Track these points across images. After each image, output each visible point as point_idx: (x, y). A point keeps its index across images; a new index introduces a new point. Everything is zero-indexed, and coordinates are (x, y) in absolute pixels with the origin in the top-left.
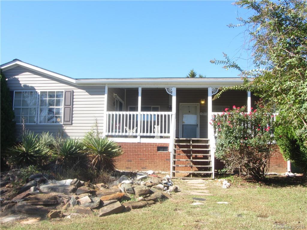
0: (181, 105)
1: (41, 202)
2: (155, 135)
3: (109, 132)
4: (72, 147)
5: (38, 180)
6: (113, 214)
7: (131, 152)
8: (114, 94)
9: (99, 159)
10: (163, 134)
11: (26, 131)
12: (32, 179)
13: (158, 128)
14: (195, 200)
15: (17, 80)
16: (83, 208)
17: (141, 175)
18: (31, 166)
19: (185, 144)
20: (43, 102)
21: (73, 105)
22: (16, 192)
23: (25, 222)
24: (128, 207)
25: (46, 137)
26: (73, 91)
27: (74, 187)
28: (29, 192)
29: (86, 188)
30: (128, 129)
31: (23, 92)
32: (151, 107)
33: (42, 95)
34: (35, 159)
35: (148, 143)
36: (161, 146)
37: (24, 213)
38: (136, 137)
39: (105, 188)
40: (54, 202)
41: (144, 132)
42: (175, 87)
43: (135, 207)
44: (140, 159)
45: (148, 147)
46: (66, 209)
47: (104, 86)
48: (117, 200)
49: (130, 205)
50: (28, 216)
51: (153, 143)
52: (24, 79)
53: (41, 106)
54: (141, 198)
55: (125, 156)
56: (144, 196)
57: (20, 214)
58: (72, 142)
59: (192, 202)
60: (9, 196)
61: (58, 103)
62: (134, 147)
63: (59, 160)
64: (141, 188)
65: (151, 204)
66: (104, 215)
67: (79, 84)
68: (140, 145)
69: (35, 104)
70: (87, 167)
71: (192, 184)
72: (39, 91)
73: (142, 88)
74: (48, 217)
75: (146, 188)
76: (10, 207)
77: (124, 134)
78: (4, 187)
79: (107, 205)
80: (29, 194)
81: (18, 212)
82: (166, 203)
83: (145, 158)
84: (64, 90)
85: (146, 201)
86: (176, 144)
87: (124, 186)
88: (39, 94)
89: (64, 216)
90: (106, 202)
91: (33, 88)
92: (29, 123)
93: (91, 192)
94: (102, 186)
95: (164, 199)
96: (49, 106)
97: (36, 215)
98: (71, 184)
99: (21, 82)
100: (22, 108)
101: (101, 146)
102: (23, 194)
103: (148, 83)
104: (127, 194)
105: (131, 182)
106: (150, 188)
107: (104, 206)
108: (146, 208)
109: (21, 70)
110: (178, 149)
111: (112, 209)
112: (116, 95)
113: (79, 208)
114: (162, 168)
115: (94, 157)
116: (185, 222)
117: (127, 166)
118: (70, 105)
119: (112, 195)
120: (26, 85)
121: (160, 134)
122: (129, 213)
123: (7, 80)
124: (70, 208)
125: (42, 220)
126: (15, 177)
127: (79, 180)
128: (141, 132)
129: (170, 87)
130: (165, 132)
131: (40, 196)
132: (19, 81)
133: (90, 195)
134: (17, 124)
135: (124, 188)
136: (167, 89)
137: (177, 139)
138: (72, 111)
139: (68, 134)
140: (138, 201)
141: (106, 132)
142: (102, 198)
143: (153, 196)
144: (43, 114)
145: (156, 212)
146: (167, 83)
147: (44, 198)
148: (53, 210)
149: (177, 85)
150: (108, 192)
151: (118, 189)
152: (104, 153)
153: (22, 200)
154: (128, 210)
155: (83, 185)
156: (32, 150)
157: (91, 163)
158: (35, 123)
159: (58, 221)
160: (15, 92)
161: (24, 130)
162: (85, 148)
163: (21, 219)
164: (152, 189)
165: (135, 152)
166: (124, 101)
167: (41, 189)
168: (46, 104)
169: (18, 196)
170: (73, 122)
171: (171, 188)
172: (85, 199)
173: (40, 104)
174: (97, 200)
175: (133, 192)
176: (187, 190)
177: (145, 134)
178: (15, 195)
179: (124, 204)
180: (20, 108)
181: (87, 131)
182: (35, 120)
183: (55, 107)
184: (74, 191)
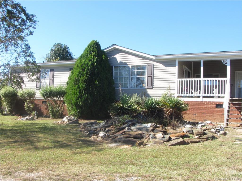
0: (237, 72)
1: (132, 136)
2: (214, 95)
3: (179, 93)
4: (152, 104)
5: (130, 123)
6: (177, 145)
7: (196, 108)
8: (183, 66)
9: (171, 112)
10: (220, 95)
11: (122, 93)
12: (126, 123)
13: (216, 90)
14: (237, 140)
15: (115, 59)
16: (158, 141)
17: (202, 124)
18: (125, 115)
19: (237, 102)
20: (133, 73)
21: (153, 74)
22: (117, 130)
23: (122, 147)
24: (188, 142)
25: (135, 97)
26: (153, 64)
27: (153, 128)
28: (125, 130)
29: (160, 129)
30: (193, 91)
31: (119, 66)
32: (212, 75)
33: (132, 68)
34: (128, 111)
35: (209, 102)
36: (218, 104)
37: (122, 142)
38: (199, 97)
39: (173, 129)
40: (140, 136)
41: (205, 93)
42: (229, 59)
43: (192, 142)
44: (203, 114)
45: (208, 105)
46: (147, 141)
47: (175, 60)
48: (180, 137)
49: (189, 141)
50: (124, 144)
51: (213, 102)
52: (120, 58)
53: (132, 76)
54: (197, 136)
55: (191, 111)
56: (199, 136)
57: (120, 143)
58: (152, 100)
59: (234, 141)
60: (113, 133)
61: (143, 74)
62: (198, 105)
63: (144, 112)
64: (198, 131)
65: (204, 141)
66: (171, 145)
67: (157, 60)
68: (203, 103)
69: (127, 75)
70: (163, 117)
71: (240, 131)
72: (130, 66)
73: (203, 61)
74: (136, 145)
75: (201, 131)
76: (113, 139)
77: (190, 95)
78: (109, 128)
79: (173, 140)
80: (125, 132)
81: (118, 142)
82: (215, 141)
83: (206, 112)
84: (147, 64)
85: (201, 139)
86: (230, 102)
87: (186, 129)
88: (130, 67)
89: (146, 145)
90: (173, 138)
91: (126, 64)
92: (124, 87)
93: (163, 132)
94: (171, 128)
95: (214, 138)
96: (137, 76)
97: (129, 144)
98: (151, 126)
99: (118, 60)
100: (119, 78)
101: (173, 103)
102: (121, 132)
103: (208, 57)
104: (187, 134)
105: (191, 127)
106: (204, 131)
107: (172, 140)
108: (200, 143)
109: (117, 51)
110: (231, 106)
111: (177, 142)
112: (185, 66)
113: (156, 140)
114: (219, 121)
115: (168, 110)
116: (225, 152)
117: (193, 118)
118: (152, 75)
119: (177, 134)
120: (121, 62)
121: (217, 95)
122: (188, 145)
123: (108, 58)
124: (150, 141)
125: (133, 146)
126: (116, 122)
127: (156, 124)
128: (203, 94)
129: (226, 59)
130: (222, 93)
131: (131, 133)
132: (117, 59)
133: (163, 133)
134: (116, 88)
135: (186, 130)
136: (223, 60)
137: (231, 98)
138: (153, 79)
139: (150, 95)
140: (195, 139)
141: (177, 93)
142: (171, 136)
143: (206, 136)
144: (133, 81)
145: (206, 145)
146: (223, 56)
147: (134, 134)
148: (139, 141)
149: (231, 57)
150: (175, 132)
151: (182, 131)
152: (175, 107)
153: (120, 135)
154: (188, 143)
155: (159, 127)
156: (126, 105)
157: (166, 115)
158: (128, 87)
159: (142, 147)
160: (114, 67)
161: (121, 92)
162: (161, 104)
163: (120, 145)
164: (206, 132)
165: (199, 108)
166: (192, 71)
167: (132, 129)
168: (135, 74)
169: (118, 133)
170: (154, 86)
171: (221, 132)
172: (159, 135)
173: (131, 74)
174: (167, 136)
175: (192, 133)
176: (234, 134)
177: (206, 95)
178: (116, 132)
179: (185, 140)
180: (118, 78)
181: (163, 93)
182: (128, 86)
183: (141, 76)
184: (153, 130)
